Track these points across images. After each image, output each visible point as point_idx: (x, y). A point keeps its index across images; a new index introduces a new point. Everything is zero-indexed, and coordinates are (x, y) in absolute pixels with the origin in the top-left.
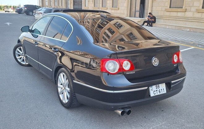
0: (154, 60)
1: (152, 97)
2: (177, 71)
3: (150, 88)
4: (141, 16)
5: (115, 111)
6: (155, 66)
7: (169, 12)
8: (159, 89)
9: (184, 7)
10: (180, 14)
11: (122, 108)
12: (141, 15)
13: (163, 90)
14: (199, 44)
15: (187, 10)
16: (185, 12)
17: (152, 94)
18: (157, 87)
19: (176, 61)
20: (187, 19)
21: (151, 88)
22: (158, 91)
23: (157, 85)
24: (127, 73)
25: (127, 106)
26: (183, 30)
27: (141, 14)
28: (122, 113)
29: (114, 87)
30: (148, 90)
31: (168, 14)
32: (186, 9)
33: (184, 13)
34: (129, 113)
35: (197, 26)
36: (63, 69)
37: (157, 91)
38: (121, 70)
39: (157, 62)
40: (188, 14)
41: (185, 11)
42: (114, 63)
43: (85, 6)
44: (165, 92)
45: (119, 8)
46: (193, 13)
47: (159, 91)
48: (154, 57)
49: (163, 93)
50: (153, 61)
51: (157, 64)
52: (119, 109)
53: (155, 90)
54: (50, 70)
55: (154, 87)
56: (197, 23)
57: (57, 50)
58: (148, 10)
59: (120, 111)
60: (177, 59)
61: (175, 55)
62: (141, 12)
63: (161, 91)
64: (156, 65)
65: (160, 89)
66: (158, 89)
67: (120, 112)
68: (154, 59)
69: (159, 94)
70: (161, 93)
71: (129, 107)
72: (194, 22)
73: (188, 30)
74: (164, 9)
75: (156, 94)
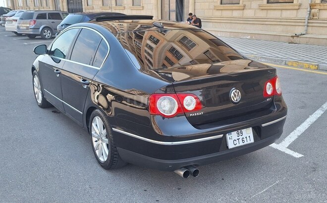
0: (234, 93)
1: (231, 149)
2: (272, 109)
3: (228, 136)
4: (179, 19)
5: (175, 171)
6: (235, 101)
7: (220, 11)
9: (241, 2)
10: (236, 14)
11: (186, 167)
12: (179, 17)
13: (248, 138)
14: (262, 57)
15: (247, 8)
16: (244, 9)
17: (231, 145)
18: (239, 134)
19: (269, 92)
20: (246, 21)
21: (230, 136)
22: (240, 140)
23: (239, 131)
24: (191, 115)
25: (192, 164)
26: (242, 37)
27: (179, 15)
28: (186, 175)
29: (171, 137)
30: (224, 138)
31: (218, 13)
32: (245, 6)
33: (241, 11)
34: (195, 173)
35: (261, 30)
36: (98, 110)
37: (238, 139)
38: (182, 110)
39: (238, 96)
40: (248, 13)
41: (242, 8)
42: (170, 100)
43: (88, 5)
44: (252, 141)
45: (143, 7)
46: (255, 11)
47: (242, 140)
48: (234, 88)
49: (249, 142)
50: (232, 95)
51: (238, 98)
52: (181, 169)
53: (236, 138)
54: (79, 113)
55: (234, 135)
56: (261, 26)
57: (87, 81)
58: (189, 9)
59: (182, 171)
60: (271, 89)
61: (269, 84)
62: (178, 11)
63: (245, 139)
64: (237, 100)
65: (244, 136)
66: (241, 137)
67: (182, 173)
68: (234, 91)
69: (241, 144)
70: (246, 143)
71: (197, 165)
72: (257, 24)
73: (248, 37)
74: (212, 7)
75: (238, 145)
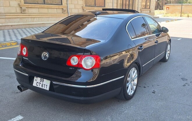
1: (34, 86)
8: (43, 83)
13: (46, 86)
18: (41, 80)
21: (36, 79)
37: (40, 83)
44: (48, 89)
47: (42, 85)
49: (45, 88)
55: (39, 79)
63: (44, 85)
69: (40, 87)
70: (43, 88)
75: (38, 86)
